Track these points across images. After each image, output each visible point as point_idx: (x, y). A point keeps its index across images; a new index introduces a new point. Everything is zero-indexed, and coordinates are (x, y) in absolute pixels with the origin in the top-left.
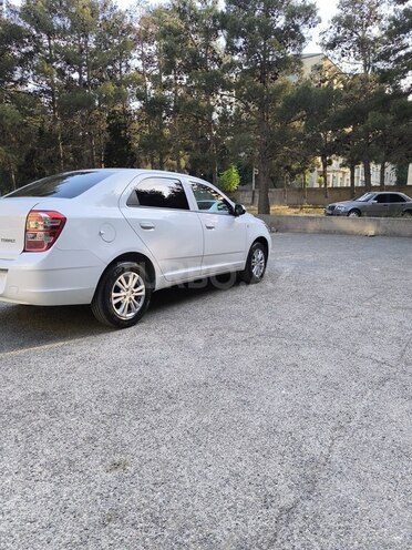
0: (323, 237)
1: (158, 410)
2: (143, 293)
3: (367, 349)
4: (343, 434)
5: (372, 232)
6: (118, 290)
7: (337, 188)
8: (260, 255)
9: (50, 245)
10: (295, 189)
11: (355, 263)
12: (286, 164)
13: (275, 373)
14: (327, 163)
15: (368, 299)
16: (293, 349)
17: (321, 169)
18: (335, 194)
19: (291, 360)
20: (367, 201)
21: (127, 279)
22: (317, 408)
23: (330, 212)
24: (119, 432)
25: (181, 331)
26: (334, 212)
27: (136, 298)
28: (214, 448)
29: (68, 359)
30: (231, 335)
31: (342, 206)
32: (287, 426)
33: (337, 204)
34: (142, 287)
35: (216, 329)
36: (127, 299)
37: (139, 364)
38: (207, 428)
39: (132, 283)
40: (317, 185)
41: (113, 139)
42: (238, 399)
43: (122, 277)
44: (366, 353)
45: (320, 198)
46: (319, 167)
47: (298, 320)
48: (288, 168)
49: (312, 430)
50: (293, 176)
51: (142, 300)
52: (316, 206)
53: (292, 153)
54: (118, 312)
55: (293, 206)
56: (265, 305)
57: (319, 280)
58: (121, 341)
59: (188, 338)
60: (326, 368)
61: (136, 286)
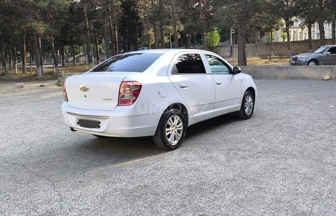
0: (289, 82)
1: (213, 193)
2: (182, 128)
3: (329, 159)
4: (318, 201)
5: (327, 77)
6: (168, 127)
7: (297, 42)
8: (250, 100)
9: (134, 101)
10: (264, 44)
11: (316, 102)
12: (256, 25)
13: (274, 173)
14: (290, 24)
15: (327, 128)
16: (283, 160)
17: (285, 26)
18: (297, 47)
19: (282, 166)
20: (322, 52)
21: (173, 119)
22: (302, 190)
23: (294, 62)
24: (196, 202)
25: (208, 151)
26: (297, 63)
27: (178, 131)
28: (249, 209)
29: (148, 168)
30: (240, 153)
31: (303, 57)
32: (287, 198)
33: (299, 56)
34: (181, 124)
35: (230, 150)
36: (173, 132)
37: (191, 170)
38: (243, 200)
39: (176, 122)
40: (281, 40)
41: (126, 14)
42: (256, 187)
43: (170, 119)
44: (329, 161)
45: (285, 50)
46: (283, 25)
47: (281, 143)
48: (259, 28)
49: (301, 200)
50: (262, 34)
51: (181, 132)
52: (281, 56)
53: (262, 17)
54: (169, 140)
55: (263, 57)
56: (258, 133)
57: (292, 116)
58: (174, 158)
59: (215, 155)
60: (304, 170)
61: (178, 124)
